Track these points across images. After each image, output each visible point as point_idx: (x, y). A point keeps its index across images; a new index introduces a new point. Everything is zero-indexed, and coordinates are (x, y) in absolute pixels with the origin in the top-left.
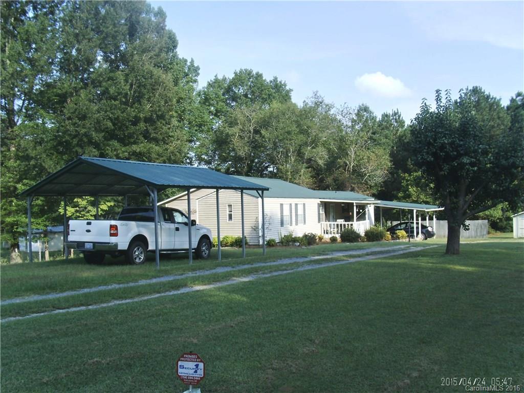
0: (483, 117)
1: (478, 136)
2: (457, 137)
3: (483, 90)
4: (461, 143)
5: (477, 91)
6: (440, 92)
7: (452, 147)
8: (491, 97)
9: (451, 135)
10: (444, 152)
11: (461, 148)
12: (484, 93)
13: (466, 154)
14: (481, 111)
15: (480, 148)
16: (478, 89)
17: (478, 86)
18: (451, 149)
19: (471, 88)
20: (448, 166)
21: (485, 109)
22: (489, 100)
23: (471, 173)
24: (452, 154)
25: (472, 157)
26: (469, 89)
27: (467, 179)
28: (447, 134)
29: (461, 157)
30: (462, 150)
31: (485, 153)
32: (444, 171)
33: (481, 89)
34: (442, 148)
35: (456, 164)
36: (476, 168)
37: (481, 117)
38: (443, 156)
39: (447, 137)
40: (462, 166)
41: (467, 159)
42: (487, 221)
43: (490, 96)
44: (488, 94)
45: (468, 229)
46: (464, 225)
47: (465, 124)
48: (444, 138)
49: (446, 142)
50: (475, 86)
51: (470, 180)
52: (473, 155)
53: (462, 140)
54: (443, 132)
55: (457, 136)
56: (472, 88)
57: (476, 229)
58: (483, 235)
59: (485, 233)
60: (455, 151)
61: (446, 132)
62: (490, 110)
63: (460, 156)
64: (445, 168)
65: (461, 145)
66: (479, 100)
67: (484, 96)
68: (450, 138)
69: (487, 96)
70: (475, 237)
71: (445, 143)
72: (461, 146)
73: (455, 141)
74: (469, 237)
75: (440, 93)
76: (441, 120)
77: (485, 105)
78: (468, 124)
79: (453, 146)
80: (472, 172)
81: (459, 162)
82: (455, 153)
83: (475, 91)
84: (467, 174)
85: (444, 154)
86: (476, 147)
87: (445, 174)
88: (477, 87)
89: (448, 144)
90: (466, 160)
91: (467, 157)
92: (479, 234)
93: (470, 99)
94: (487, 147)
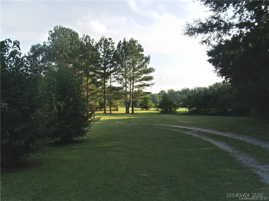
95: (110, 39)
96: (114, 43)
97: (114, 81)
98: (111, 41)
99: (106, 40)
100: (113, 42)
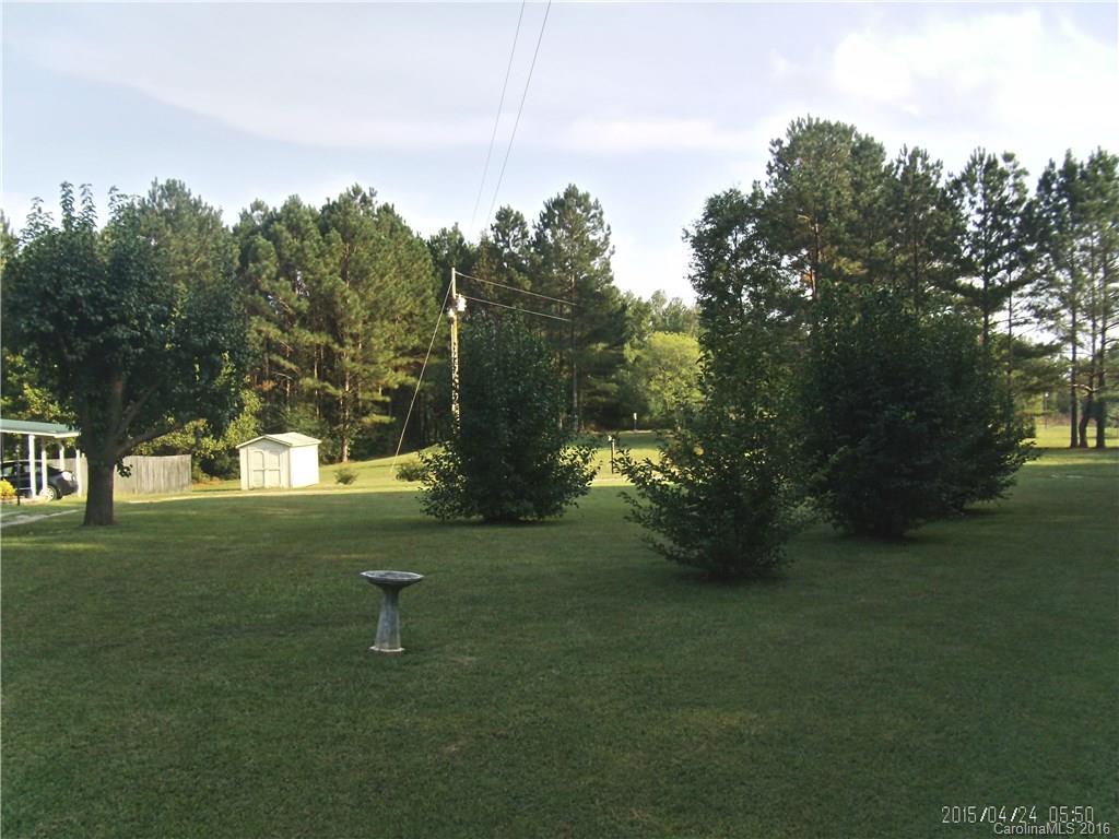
0: (186, 244)
1: (147, 285)
2: (105, 286)
3: (186, 190)
4: (114, 297)
5: (176, 189)
6: (70, 188)
7: (93, 305)
8: (203, 205)
9: (93, 280)
10: (76, 315)
11: (113, 309)
12: (190, 194)
13: (124, 321)
14: (182, 231)
15: (150, 310)
16: (178, 186)
17: (177, 179)
18: (92, 309)
19: (162, 182)
20: (84, 343)
21: (189, 229)
22: (200, 211)
23: (133, 360)
24: (93, 318)
25: (134, 328)
26: (160, 183)
27: (126, 370)
28: (85, 277)
29: (111, 326)
30: (114, 312)
31: (162, 318)
32: (76, 354)
33: (182, 187)
34: (74, 303)
35: (101, 341)
36: (141, 350)
37: (182, 243)
38: (74, 323)
39: (84, 285)
40: (113, 344)
41: (125, 331)
42: (189, 457)
43: (200, 202)
44: (197, 198)
45: (128, 475)
46: (121, 467)
47: (121, 260)
48: (77, 286)
49: (81, 294)
50: (172, 178)
51: (129, 373)
52: (136, 322)
53: (115, 293)
54: (75, 273)
55: (104, 283)
56: (164, 183)
57: (169, 474)
58: (183, 486)
59: (186, 481)
60: (101, 314)
61: (83, 274)
62: (200, 229)
63: (110, 323)
64: (79, 348)
65: (113, 301)
66: (178, 208)
67: (189, 202)
68: (89, 286)
69: (196, 204)
70: (167, 491)
71: (79, 296)
72: (112, 303)
73: (99, 294)
74: (154, 491)
75: (70, 191)
76: (72, 248)
77: (190, 220)
78: (128, 259)
79: (97, 303)
80: (134, 357)
81: (108, 336)
82: (101, 318)
83: (172, 190)
84: (124, 360)
85: (76, 318)
86: (143, 309)
87: (78, 360)
88: (174, 182)
89: (85, 297)
90: (121, 332)
91: (124, 327)
92: (174, 484)
93: (160, 205)
94: (166, 309)
95: (1008, 158)
96: (1026, 173)
97: (1023, 320)
98: (1011, 164)
99: (992, 164)
100: (1018, 168)
